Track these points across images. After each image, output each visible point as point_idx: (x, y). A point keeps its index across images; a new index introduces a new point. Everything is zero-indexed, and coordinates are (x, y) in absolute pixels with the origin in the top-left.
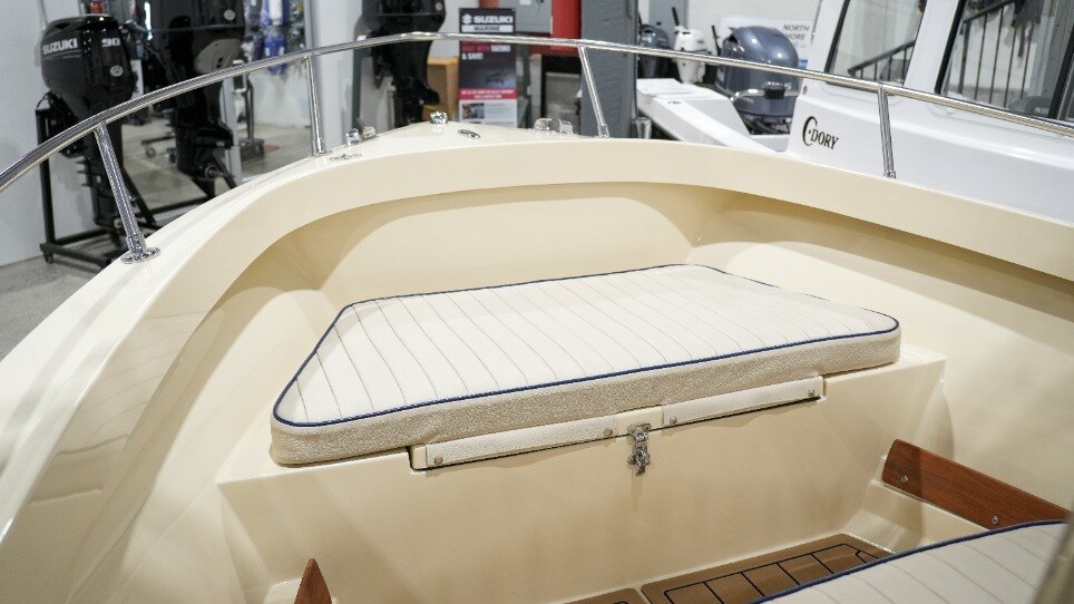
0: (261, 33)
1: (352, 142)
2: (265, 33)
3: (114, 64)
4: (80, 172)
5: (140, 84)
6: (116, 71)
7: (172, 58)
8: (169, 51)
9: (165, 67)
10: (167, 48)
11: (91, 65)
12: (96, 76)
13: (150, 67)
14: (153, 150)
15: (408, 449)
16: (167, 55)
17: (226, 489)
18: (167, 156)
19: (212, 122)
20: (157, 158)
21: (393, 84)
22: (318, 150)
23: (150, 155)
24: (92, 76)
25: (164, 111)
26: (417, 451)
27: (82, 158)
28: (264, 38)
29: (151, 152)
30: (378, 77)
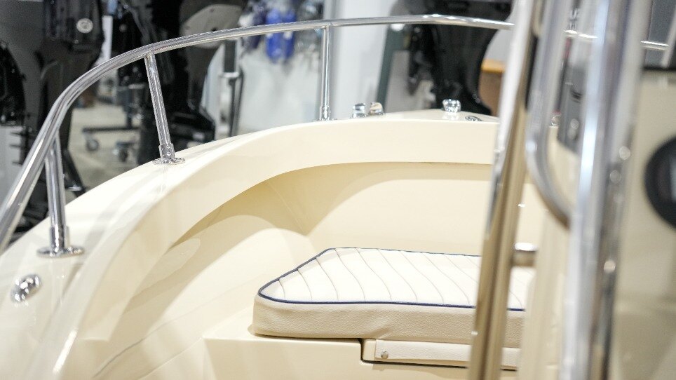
0: (264, 5)
1: (359, 115)
2: (270, 5)
3: (82, 16)
4: (14, 146)
5: (107, 47)
6: (84, 26)
7: (154, 21)
8: (150, 10)
9: (142, 30)
10: (148, 6)
11: (53, 14)
12: (58, 28)
13: (123, 28)
14: (96, 142)
15: (361, 341)
16: (147, 15)
17: (210, 344)
18: (116, 152)
19: (192, 107)
20: (100, 154)
21: (432, 91)
22: (323, 117)
23: (91, 149)
24: (53, 27)
25: (132, 87)
26: (368, 343)
27: (19, 129)
28: (267, 11)
29: (93, 145)
30: (413, 80)
